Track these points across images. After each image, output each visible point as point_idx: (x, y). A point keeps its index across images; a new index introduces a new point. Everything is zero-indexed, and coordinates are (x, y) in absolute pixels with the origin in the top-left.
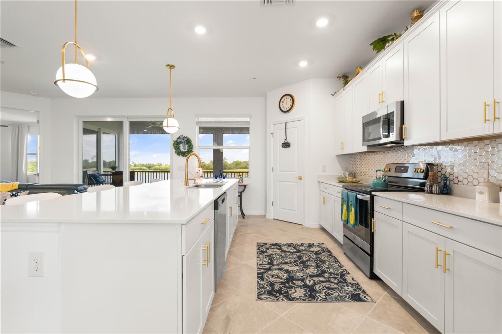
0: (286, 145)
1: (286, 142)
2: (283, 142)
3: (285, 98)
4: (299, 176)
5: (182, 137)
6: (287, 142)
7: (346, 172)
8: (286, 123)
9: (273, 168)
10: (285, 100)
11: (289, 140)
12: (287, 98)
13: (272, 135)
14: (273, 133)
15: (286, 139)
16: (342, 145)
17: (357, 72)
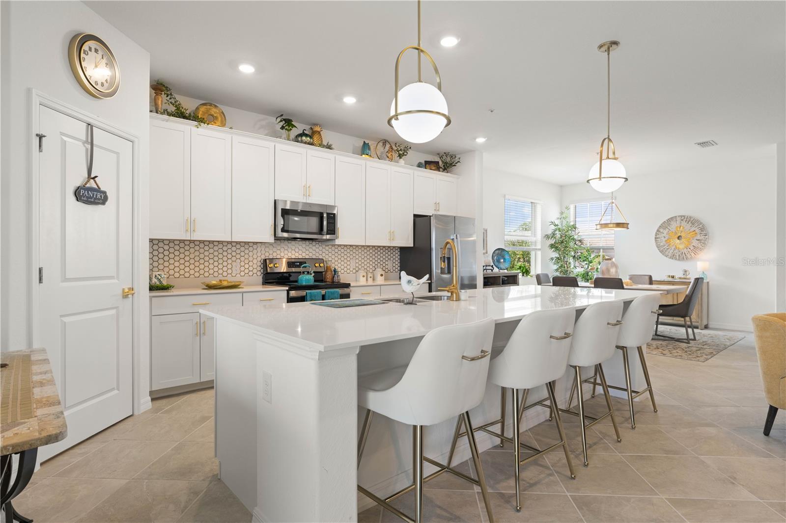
0: (92, 196)
3: (92, 45)
6: (94, 186)
8: (90, 127)
9: (40, 270)
10: (90, 49)
11: (101, 182)
12: (96, 50)
14: (41, 137)
15: (90, 177)
16: (191, 224)
17: (212, 112)
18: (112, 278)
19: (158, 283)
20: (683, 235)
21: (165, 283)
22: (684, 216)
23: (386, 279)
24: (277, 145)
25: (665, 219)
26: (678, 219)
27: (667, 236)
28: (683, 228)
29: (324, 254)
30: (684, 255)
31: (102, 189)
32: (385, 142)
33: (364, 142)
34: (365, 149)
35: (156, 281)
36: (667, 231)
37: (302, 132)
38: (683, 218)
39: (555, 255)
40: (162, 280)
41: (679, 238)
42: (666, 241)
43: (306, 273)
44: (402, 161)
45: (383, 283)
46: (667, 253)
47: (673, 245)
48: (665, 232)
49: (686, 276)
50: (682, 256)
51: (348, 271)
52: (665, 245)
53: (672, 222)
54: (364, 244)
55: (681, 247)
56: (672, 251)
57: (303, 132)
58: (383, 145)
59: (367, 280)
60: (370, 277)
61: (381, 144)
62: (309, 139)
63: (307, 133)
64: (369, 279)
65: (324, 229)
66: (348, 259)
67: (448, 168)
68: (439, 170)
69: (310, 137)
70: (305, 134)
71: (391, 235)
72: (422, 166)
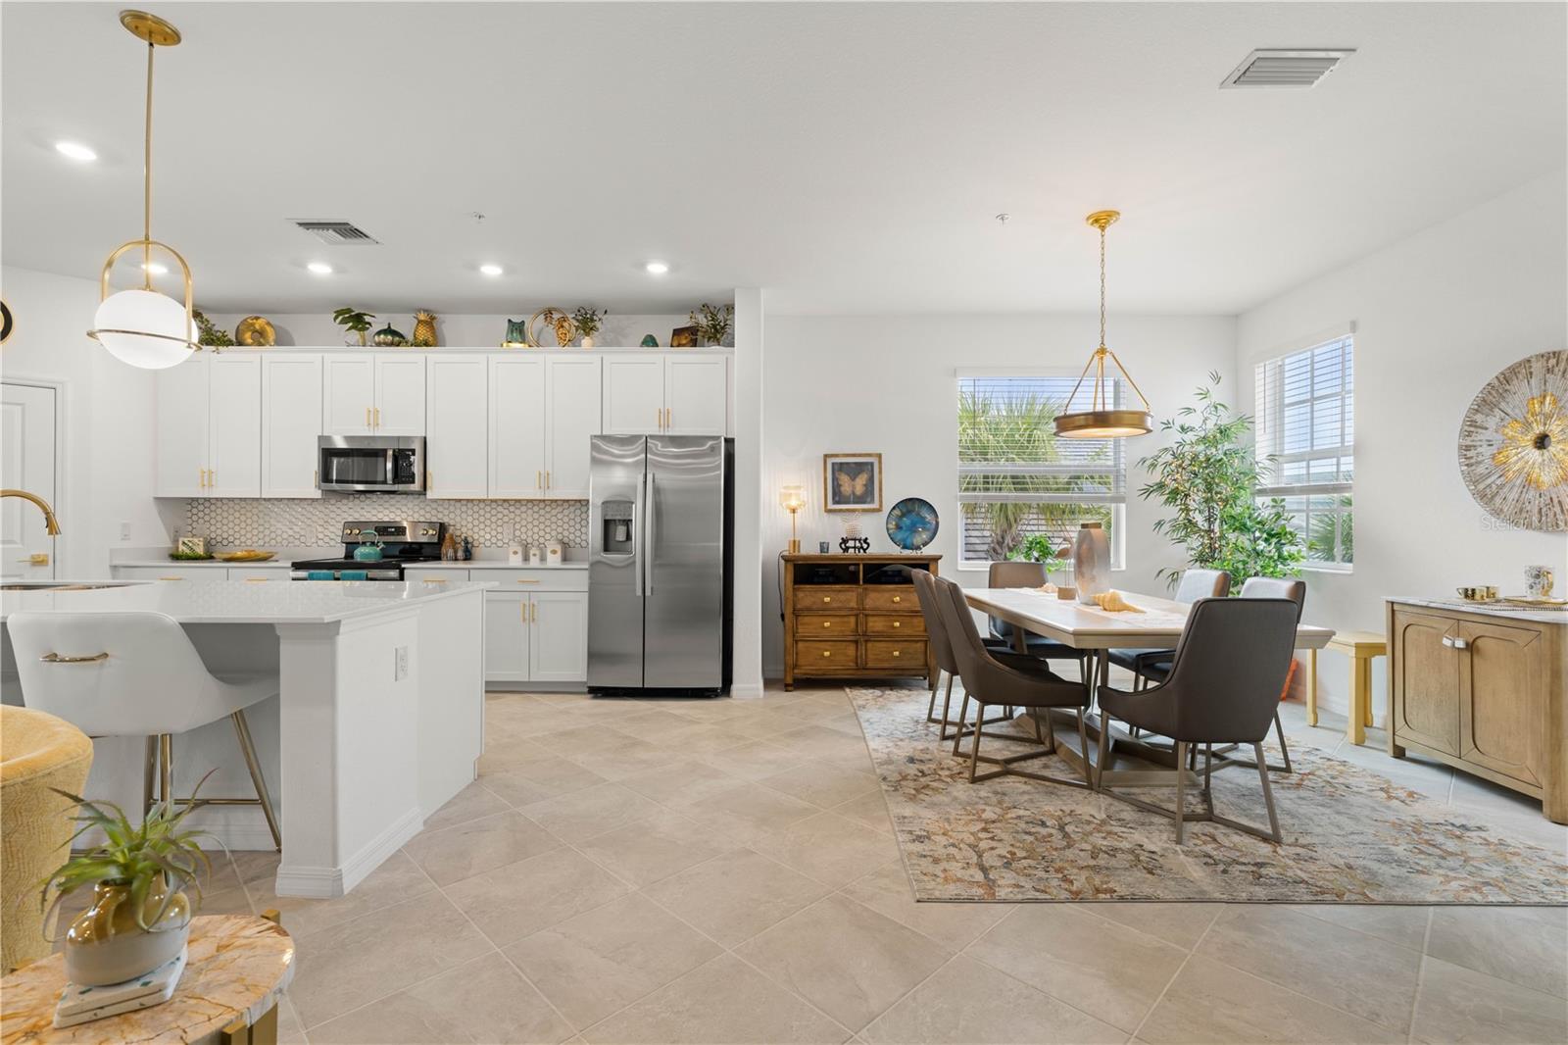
4: (33, 557)
7: (196, 540)
16: (206, 478)
17: (257, 327)
18: (15, 542)
19: (188, 551)
20: (1554, 429)
21: (200, 550)
22: (1556, 354)
23: (565, 559)
24: (326, 355)
25: (1490, 376)
26: (1537, 367)
27: (1497, 438)
28: (1555, 402)
29: (452, 516)
30: (1557, 509)
32: (548, 313)
33: (510, 321)
34: (517, 330)
35: (184, 548)
36: (1497, 419)
37: (386, 327)
38: (1553, 361)
39: (1172, 512)
40: (194, 547)
41: (1542, 442)
42: (1493, 457)
43: (368, 544)
44: (586, 341)
45: (559, 565)
46: (1498, 500)
47: (1520, 471)
48: (1492, 422)
49: (1546, 593)
50: (1551, 515)
51: (500, 544)
52: (1489, 475)
53: (1515, 384)
54: (485, 497)
55: (1547, 477)
56: (1514, 495)
57: (389, 327)
58: (546, 318)
59: (526, 559)
60: (534, 555)
61: (542, 317)
62: (394, 337)
63: (393, 328)
64: (532, 558)
65: (389, 476)
66: (500, 522)
67: (718, 336)
68: (694, 343)
69: (394, 333)
70: (389, 331)
71: (545, 480)
72: (650, 341)
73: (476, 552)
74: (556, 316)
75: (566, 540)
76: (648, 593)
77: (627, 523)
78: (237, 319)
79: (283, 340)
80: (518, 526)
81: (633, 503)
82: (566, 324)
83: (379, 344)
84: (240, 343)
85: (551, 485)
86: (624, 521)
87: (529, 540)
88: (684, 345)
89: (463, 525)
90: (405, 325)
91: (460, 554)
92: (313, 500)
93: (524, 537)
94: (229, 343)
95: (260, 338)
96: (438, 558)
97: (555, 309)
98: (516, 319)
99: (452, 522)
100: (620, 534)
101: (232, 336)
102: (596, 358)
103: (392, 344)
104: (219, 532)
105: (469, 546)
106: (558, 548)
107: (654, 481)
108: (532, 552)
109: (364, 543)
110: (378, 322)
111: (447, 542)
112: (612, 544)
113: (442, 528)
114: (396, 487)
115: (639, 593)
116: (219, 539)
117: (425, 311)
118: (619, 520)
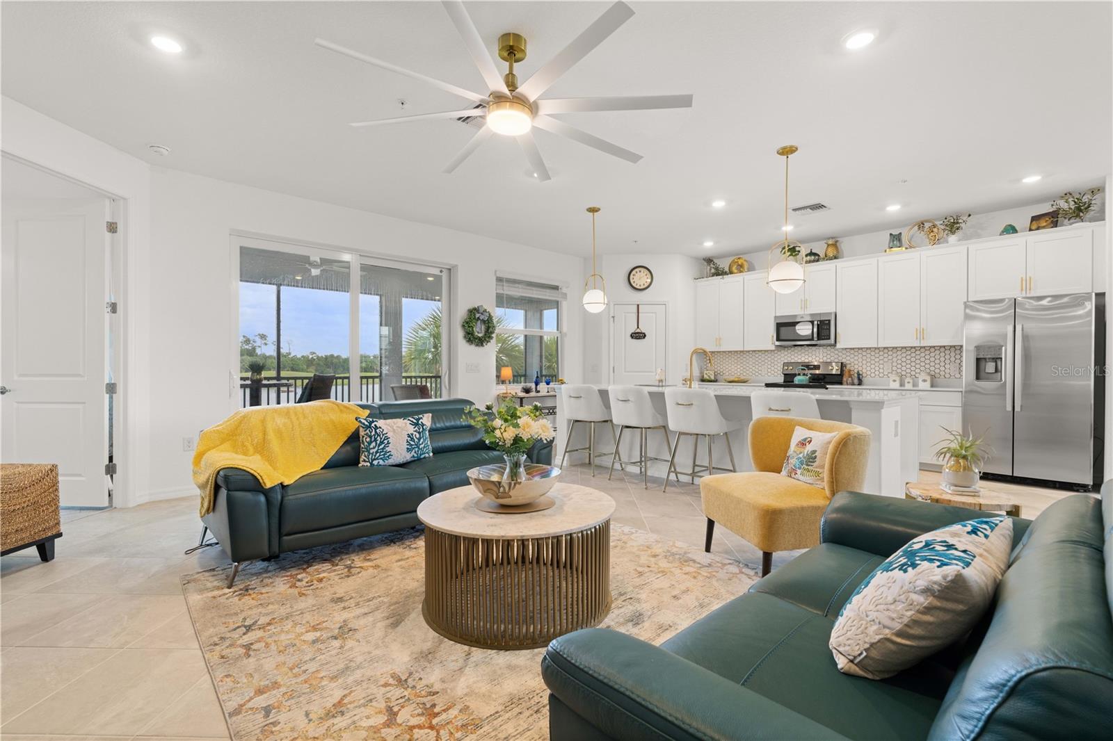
0: (639, 336)
1: (638, 331)
2: (633, 331)
3: (637, 270)
5: (481, 311)
6: (640, 331)
7: (711, 372)
8: (638, 305)
9: (614, 368)
10: (637, 272)
11: (643, 329)
12: (640, 272)
13: (612, 319)
14: (613, 317)
15: (638, 328)
16: (719, 340)
17: (740, 263)
19: (708, 378)
21: (713, 378)
29: (848, 358)
31: (643, 332)
32: (921, 225)
33: (891, 234)
34: (896, 239)
35: (706, 376)
37: (809, 252)
40: (710, 375)
43: (801, 375)
44: (953, 239)
51: (882, 375)
54: (878, 346)
57: (811, 252)
58: (919, 228)
59: (902, 385)
60: (908, 383)
61: (916, 228)
62: (814, 257)
63: (813, 251)
64: (906, 384)
65: (815, 335)
66: (881, 362)
67: (1081, 214)
68: (1055, 224)
69: (815, 254)
70: (811, 254)
71: (921, 333)
72: (1011, 230)
73: (865, 380)
74: (927, 225)
75: (933, 373)
76: (1017, 409)
77: (997, 359)
78: (730, 260)
79: (751, 268)
80: (895, 364)
81: (1003, 346)
82: (935, 230)
83: (807, 262)
84: (731, 273)
85: (925, 336)
86: (993, 359)
87: (904, 373)
88: (1044, 227)
89: (855, 364)
90: (820, 248)
91: (856, 381)
92: (771, 351)
93: (899, 371)
94: (726, 273)
95: (741, 268)
96: (841, 383)
97: (927, 221)
98: (895, 232)
99: (848, 362)
100: (990, 367)
101: (727, 269)
102: (963, 249)
103: (814, 261)
104: (719, 368)
105: (861, 376)
106: (928, 378)
107: (1023, 330)
108: (906, 381)
109: (799, 374)
110: (804, 250)
111: (846, 374)
112: (982, 374)
113: (843, 365)
114: (819, 342)
115: (1009, 408)
116: (719, 372)
117: (832, 238)
118: (989, 358)
